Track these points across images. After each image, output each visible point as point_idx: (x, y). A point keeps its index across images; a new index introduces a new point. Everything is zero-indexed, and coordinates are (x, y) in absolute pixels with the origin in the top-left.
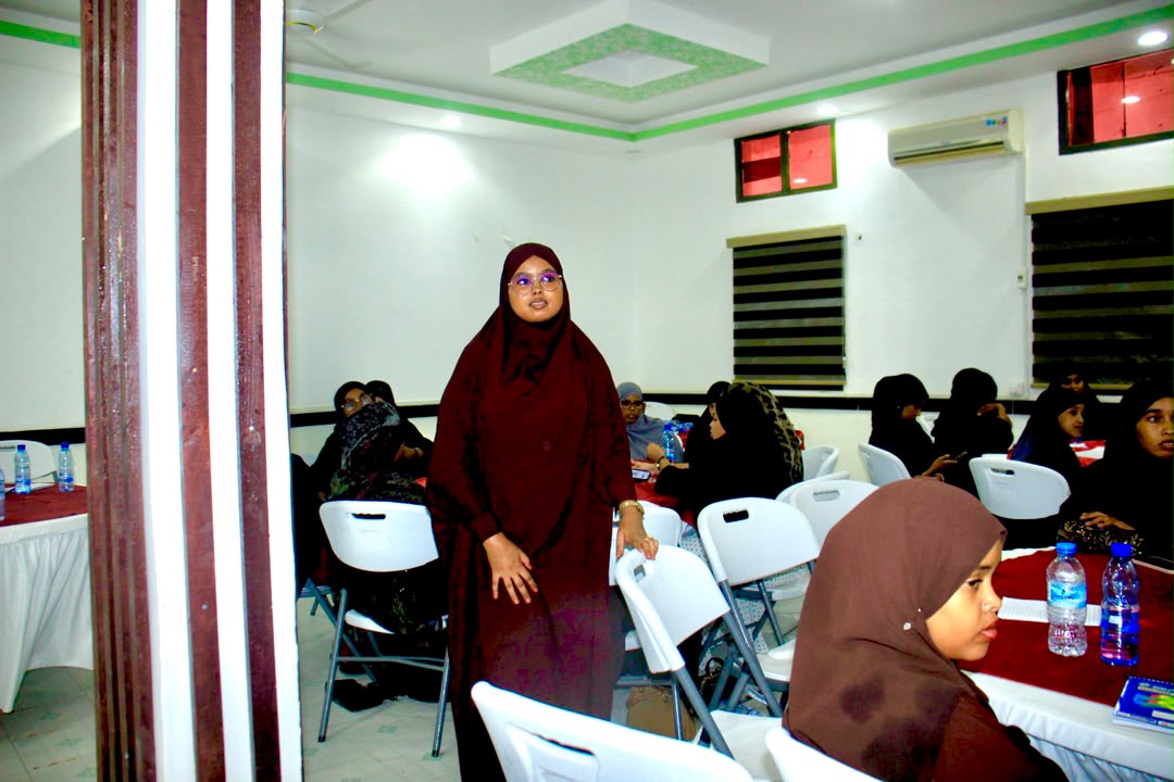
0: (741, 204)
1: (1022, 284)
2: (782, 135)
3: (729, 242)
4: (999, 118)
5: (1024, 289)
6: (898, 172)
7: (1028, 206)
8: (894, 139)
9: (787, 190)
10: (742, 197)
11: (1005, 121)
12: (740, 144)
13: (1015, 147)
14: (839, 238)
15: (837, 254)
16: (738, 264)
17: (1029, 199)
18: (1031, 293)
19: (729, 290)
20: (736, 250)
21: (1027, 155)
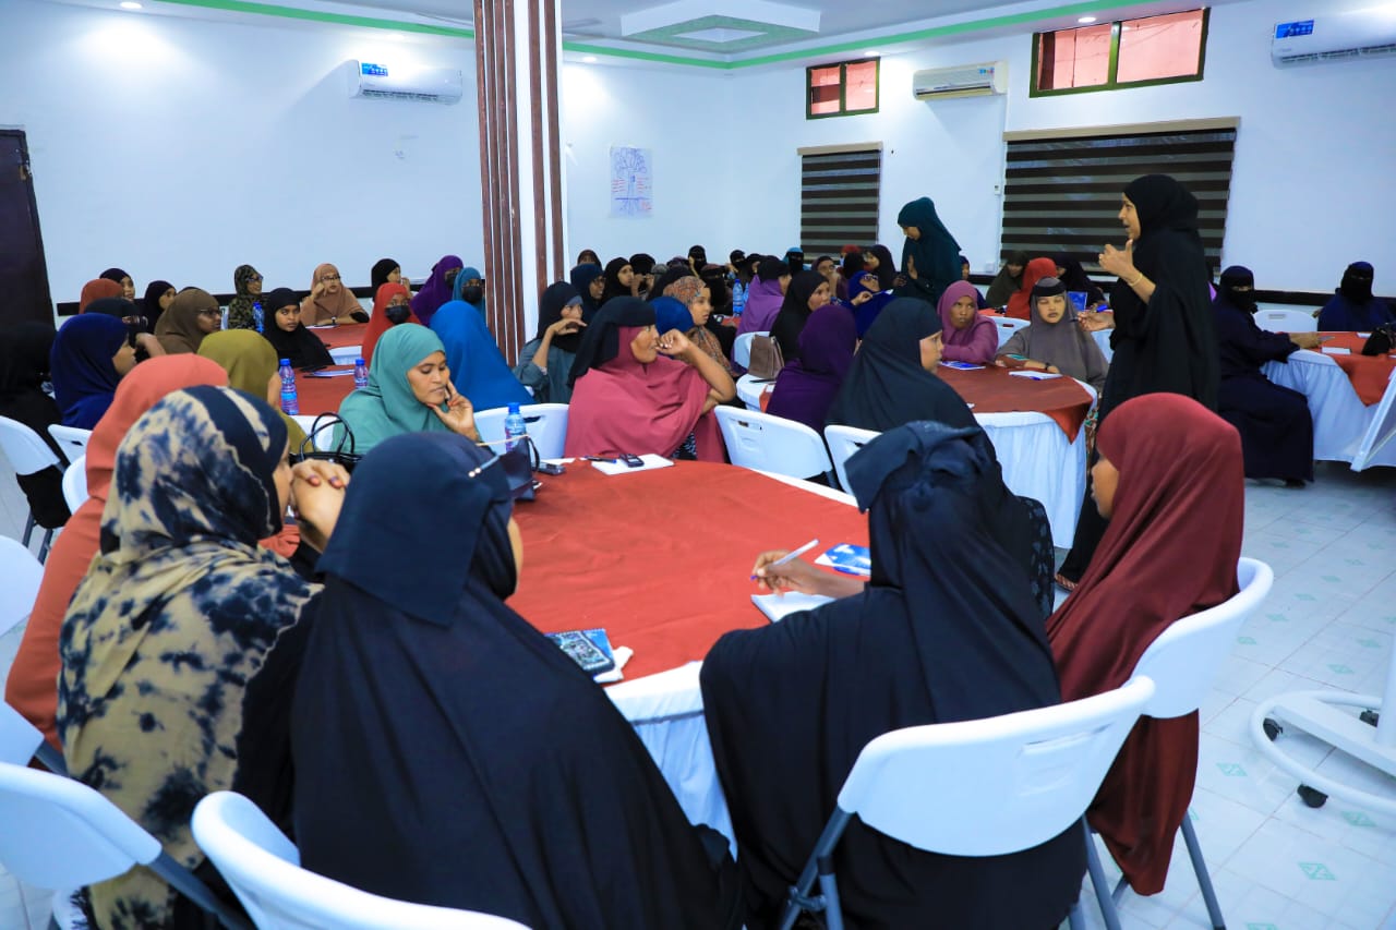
0: (809, 121)
1: (998, 192)
2: (842, 66)
3: (799, 150)
4: (988, 68)
5: (999, 195)
6: (921, 103)
7: (1005, 134)
8: (918, 78)
9: (843, 112)
10: (810, 116)
11: (992, 71)
12: (809, 71)
13: (999, 90)
14: (877, 151)
15: (876, 163)
16: (806, 168)
17: (1006, 130)
18: (1003, 198)
19: (798, 188)
20: (804, 157)
21: (1008, 96)
